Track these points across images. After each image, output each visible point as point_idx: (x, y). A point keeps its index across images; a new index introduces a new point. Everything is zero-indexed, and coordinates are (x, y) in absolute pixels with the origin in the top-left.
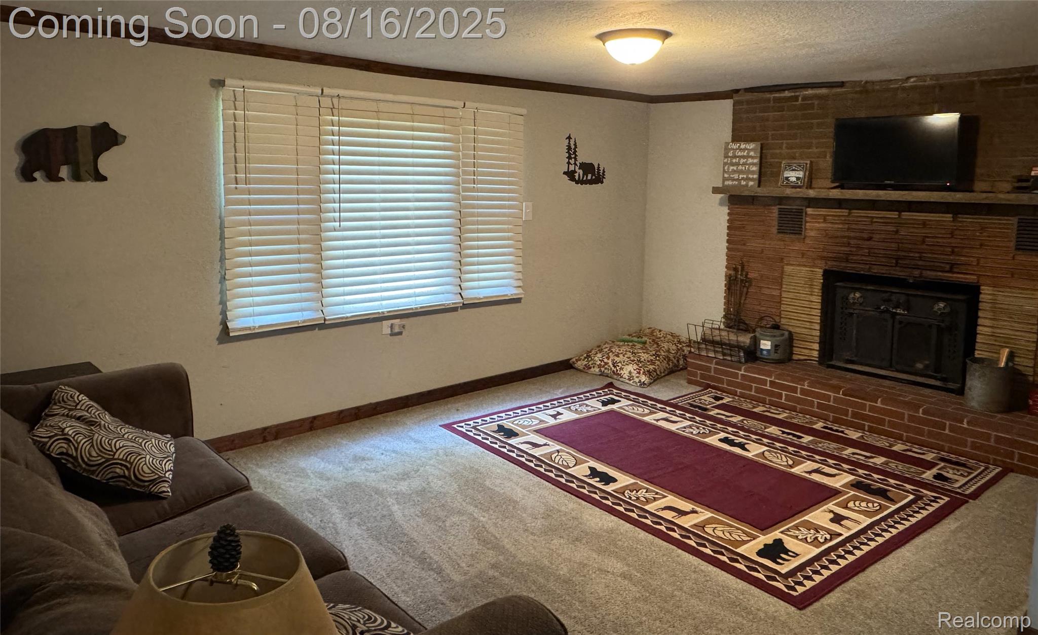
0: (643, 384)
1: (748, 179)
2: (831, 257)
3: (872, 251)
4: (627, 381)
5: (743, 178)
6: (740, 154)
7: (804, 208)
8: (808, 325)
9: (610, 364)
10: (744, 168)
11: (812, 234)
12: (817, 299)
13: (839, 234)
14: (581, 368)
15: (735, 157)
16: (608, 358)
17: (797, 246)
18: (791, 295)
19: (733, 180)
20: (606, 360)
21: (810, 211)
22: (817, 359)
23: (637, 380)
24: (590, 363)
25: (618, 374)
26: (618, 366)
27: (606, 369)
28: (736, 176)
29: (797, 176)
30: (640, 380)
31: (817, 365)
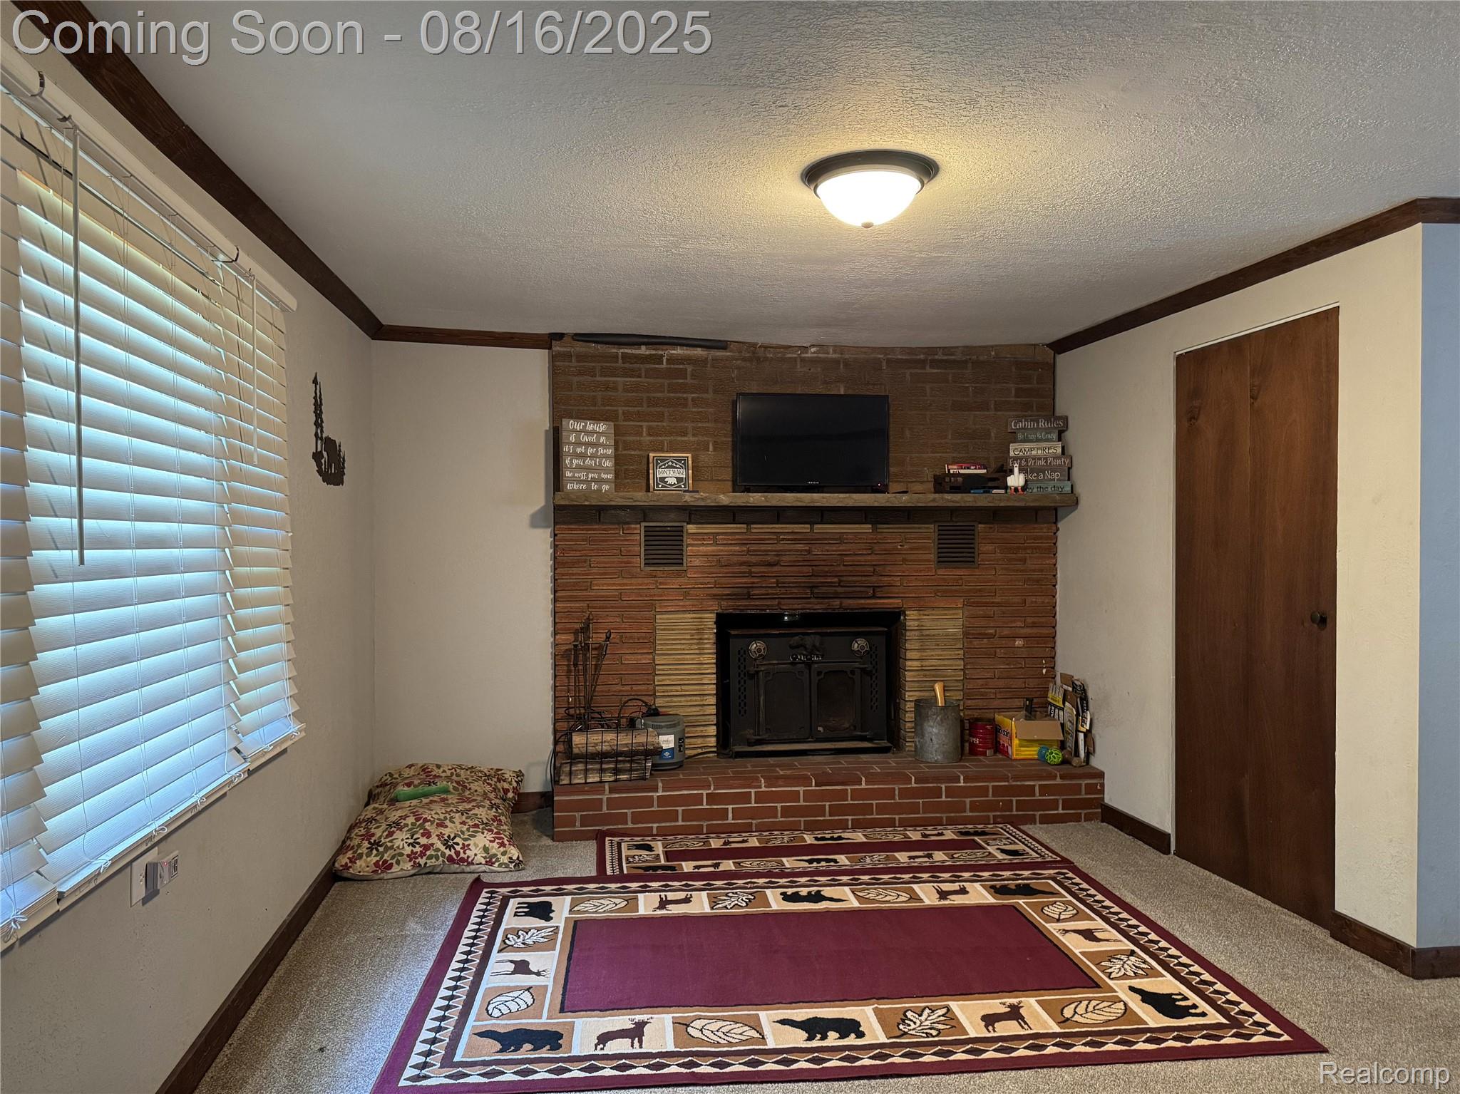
0: (518, 864)
1: (600, 481)
2: (728, 595)
3: (782, 580)
4: (487, 868)
5: (593, 480)
6: (586, 439)
7: (685, 524)
8: (697, 700)
9: (439, 845)
10: (593, 462)
11: (697, 562)
12: (710, 658)
13: (735, 559)
14: (366, 872)
15: (579, 444)
16: (427, 834)
17: (674, 583)
18: (670, 660)
19: (580, 481)
20: (423, 841)
21: (691, 528)
22: (715, 749)
23: (505, 859)
24: (386, 857)
25: (462, 860)
26: (458, 844)
27: (430, 857)
28: (583, 476)
29: (678, 476)
30: (510, 858)
31: (716, 758)
